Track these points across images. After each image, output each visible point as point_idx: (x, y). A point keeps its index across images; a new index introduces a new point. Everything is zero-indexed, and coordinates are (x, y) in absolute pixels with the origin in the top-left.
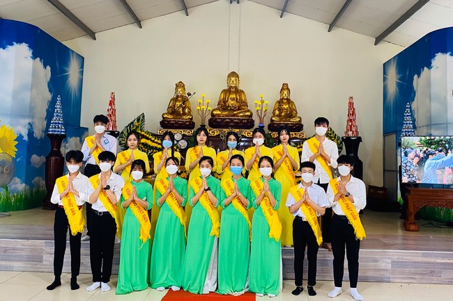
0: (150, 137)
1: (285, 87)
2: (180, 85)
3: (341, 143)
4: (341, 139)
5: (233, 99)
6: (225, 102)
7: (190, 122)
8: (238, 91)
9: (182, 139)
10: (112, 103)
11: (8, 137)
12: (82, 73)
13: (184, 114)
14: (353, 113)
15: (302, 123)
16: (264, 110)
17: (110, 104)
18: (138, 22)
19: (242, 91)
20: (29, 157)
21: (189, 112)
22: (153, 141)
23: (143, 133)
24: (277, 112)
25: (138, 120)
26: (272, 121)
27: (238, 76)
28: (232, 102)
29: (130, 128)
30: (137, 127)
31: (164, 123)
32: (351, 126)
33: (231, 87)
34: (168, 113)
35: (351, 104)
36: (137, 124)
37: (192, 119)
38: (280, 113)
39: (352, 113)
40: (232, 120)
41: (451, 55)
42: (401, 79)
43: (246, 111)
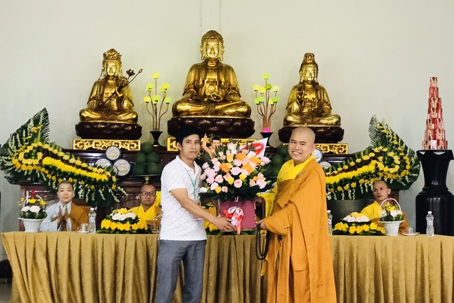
0: (61, 154)
1: (309, 60)
2: (113, 56)
3: (417, 162)
4: (416, 156)
5: (213, 83)
6: (197, 88)
7: (133, 126)
8: (220, 68)
9: (121, 157)
13: (121, 110)
14: (438, 105)
15: (342, 126)
16: (271, 102)
19: (229, 68)
21: (130, 108)
22: (67, 162)
23: (46, 146)
24: (296, 107)
25: (36, 121)
26: (287, 122)
27: (221, 39)
28: (212, 88)
29: (21, 137)
30: (35, 135)
31: (85, 129)
32: (434, 131)
33: (207, 60)
34: (90, 109)
35: (434, 92)
36: (34, 129)
37: (136, 120)
38: (302, 108)
39: (435, 105)
40: (213, 122)
43: (238, 105)
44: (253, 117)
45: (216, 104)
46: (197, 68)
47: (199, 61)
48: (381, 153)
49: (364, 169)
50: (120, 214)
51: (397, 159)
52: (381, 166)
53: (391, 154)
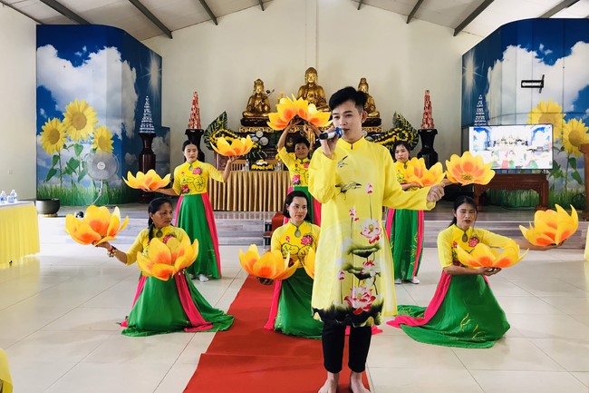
1: (363, 82)
2: (259, 83)
3: (417, 136)
4: (417, 132)
5: (312, 96)
8: (315, 87)
9: (263, 136)
10: (195, 102)
11: (105, 136)
12: (160, 72)
13: (264, 112)
17: (194, 104)
18: (215, 19)
19: (320, 88)
20: (124, 155)
21: (268, 110)
23: (226, 131)
25: (221, 118)
27: (316, 72)
29: (214, 126)
30: (221, 125)
31: (245, 122)
32: (427, 119)
33: (309, 83)
34: (248, 111)
35: (427, 98)
36: (220, 122)
39: (428, 106)
41: (522, 47)
42: (478, 71)
43: (324, 108)
46: (303, 88)
47: (305, 84)
48: (398, 131)
49: (389, 140)
50: (260, 162)
51: (407, 135)
52: (398, 138)
53: (404, 132)
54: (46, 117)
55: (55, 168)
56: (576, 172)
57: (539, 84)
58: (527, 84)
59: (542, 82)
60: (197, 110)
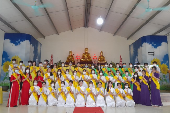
1: (102, 52)
2: (71, 52)
6: (84, 57)
8: (88, 53)
10: (52, 57)
12: (41, 48)
13: (72, 60)
14: (121, 60)
18: (58, 33)
19: (89, 53)
21: (74, 60)
24: (99, 59)
26: (98, 62)
27: (88, 49)
31: (67, 63)
32: (121, 63)
33: (86, 52)
34: (67, 60)
35: (121, 57)
36: (59, 63)
37: (74, 62)
40: (86, 62)
41: (147, 43)
42: (135, 50)
43: (90, 59)
44: (93, 61)
45: (87, 59)
46: (84, 53)
53: (114, 67)
54: (5, 60)
55: (6, 76)
56: (165, 79)
57: (153, 53)
58: (149, 53)
59: (154, 53)
60: (52, 59)
